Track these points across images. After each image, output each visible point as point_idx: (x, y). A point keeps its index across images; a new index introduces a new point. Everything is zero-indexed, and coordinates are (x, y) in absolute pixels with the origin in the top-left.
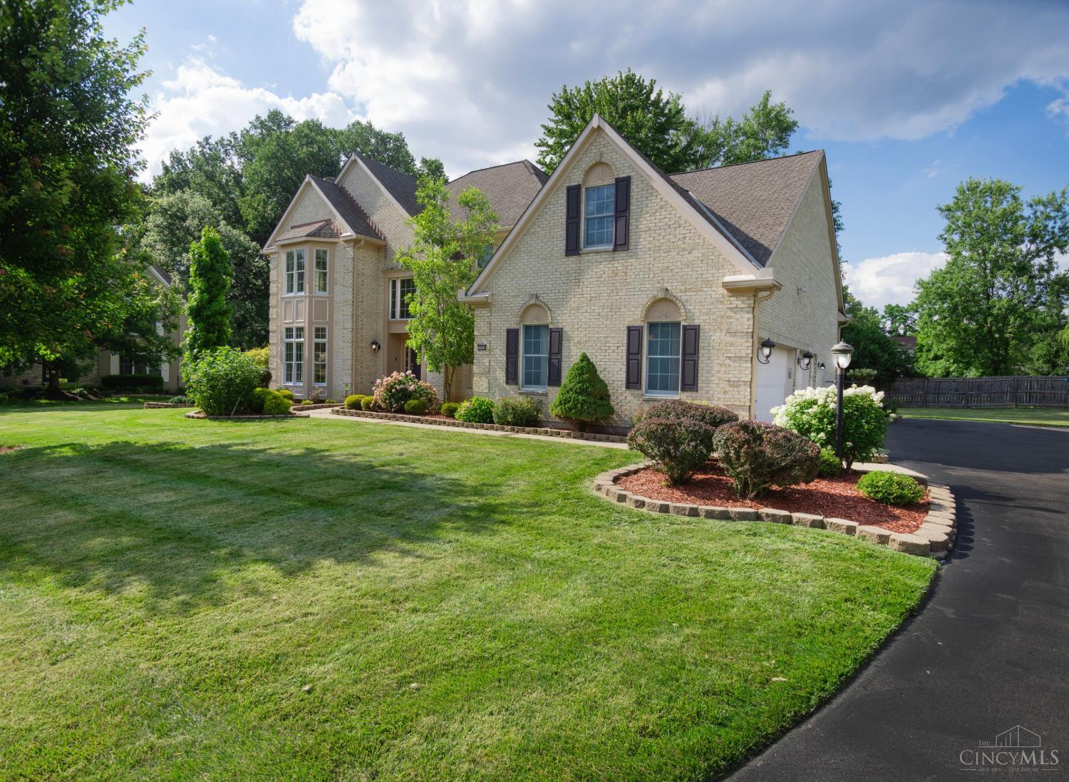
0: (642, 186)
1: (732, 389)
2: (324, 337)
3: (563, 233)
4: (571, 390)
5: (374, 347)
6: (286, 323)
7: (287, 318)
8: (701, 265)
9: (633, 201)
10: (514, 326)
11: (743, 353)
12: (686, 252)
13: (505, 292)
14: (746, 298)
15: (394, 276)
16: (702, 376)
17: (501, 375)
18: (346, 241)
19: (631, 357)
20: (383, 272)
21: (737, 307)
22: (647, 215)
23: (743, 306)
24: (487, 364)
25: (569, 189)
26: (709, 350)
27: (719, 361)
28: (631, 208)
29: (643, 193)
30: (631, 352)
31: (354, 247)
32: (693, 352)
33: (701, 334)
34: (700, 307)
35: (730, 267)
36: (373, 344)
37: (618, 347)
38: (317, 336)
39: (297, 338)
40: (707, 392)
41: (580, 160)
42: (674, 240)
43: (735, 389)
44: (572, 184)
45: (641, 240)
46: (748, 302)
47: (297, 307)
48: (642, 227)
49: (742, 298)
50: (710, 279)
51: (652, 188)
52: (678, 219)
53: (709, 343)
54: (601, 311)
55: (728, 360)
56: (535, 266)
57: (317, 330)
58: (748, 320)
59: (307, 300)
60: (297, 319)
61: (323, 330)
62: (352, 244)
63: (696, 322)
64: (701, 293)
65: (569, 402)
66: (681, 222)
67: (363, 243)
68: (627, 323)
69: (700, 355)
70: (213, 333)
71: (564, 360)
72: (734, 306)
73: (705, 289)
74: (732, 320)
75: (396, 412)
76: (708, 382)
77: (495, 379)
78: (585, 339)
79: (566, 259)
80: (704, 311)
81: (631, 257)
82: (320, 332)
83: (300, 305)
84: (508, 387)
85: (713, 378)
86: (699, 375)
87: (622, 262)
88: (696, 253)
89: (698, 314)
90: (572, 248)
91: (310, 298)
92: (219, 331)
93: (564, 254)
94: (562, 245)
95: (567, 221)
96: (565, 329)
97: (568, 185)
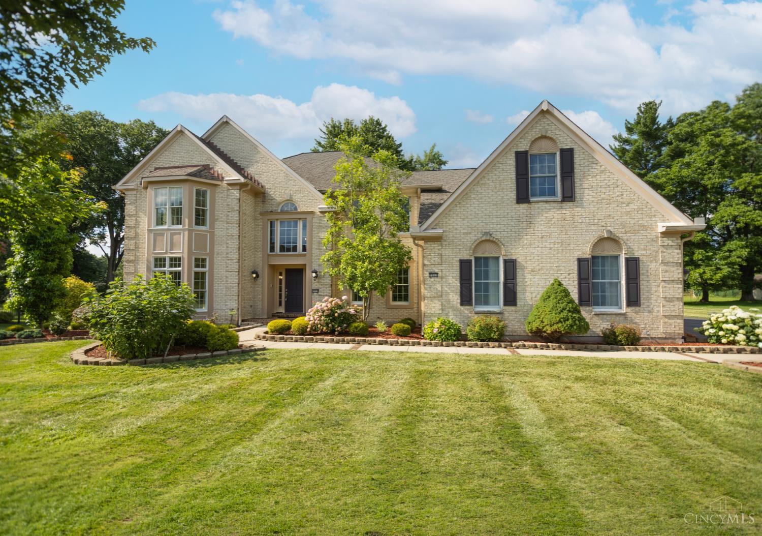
0: (583, 156)
1: (668, 303)
2: (204, 266)
3: (514, 186)
4: (564, 309)
5: (254, 275)
6: (155, 254)
7: (157, 248)
8: (638, 215)
9: (576, 166)
10: (466, 257)
11: (676, 277)
12: (624, 205)
13: (456, 229)
14: (675, 239)
15: (273, 217)
16: (643, 295)
17: (455, 298)
18: (229, 184)
19: (583, 281)
20: (261, 214)
21: (668, 245)
22: (589, 177)
23: (673, 244)
24: (440, 289)
25: (518, 154)
26: (648, 276)
27: (656, 284)
28: (575, 171)
29: (585, 161)
30: (582, 277)
31: (240, 190)
32: (635, 277)
33: (641, 264)
34: (638, 245)
35: (660, 216)
36: (253, 273)
37: (569, 274)
38: (197, 266)
39: (171, 266)
40: (648, 306)
41: (527, 133)
42: (613, 196)
43: (671, 304)
44: (519, 150)
45: (585, 195)
46: (676, 241)
47: (172, 240)
48: (586, 185)
49: (672, 239)
50: (646, 224)
51: (593, 158)
52: (616, 181)
53: (647, 271)
54: (552, 246)
55: (663, 283)
56: (486, 210)
57: (197, 260)
58: (678, 254)
59: (186, 233)
60: (172, 249)
61: (204, 260)
62: (238, 187)
63: (636, 255)
64: (639, 234)
65: (568, 320)
66: (618, 184)
67: (249, 187)
68: (576, 256)
69: (641, 279)
70: (53, 261)
71: (518, 284)
72: (666, 244)
73: (642, 232)
74: (665, 254)
75: (340, 334)
76: (649, 299)
77: (449, 301)
78: (538, 268)
79: (517, 206)
80: (642, 247)
81: (577, 207)
82: (200, 262)
83: (176, 237)
84: (462, 308)
85: (652, 296)
86: (641, 294)
87: (568, 210)
88: (632, 206)
89: (637, 249)
90: (523, 197)
91: (190, 232)
92: (60, 259)
93: (515, 202)
94: (513, 195)
95: (516, 177)
96: (519, 260)
97: (516, 150)
